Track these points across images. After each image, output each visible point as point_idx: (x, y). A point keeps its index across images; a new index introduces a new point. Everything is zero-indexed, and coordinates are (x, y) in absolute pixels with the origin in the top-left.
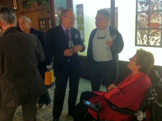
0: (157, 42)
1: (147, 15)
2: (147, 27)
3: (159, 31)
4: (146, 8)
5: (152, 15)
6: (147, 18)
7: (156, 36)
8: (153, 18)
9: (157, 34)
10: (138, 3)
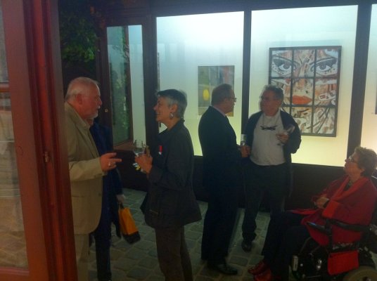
0: (305, 127)
1: (288, 83)
2: (289, 103)
3: (308, 109)
4: (287, 72)
5: (297, 83)
6: (289, 88)
7: (303, 117)
8: (299, 88)
9: (305, 114)
10: (273, 63)
